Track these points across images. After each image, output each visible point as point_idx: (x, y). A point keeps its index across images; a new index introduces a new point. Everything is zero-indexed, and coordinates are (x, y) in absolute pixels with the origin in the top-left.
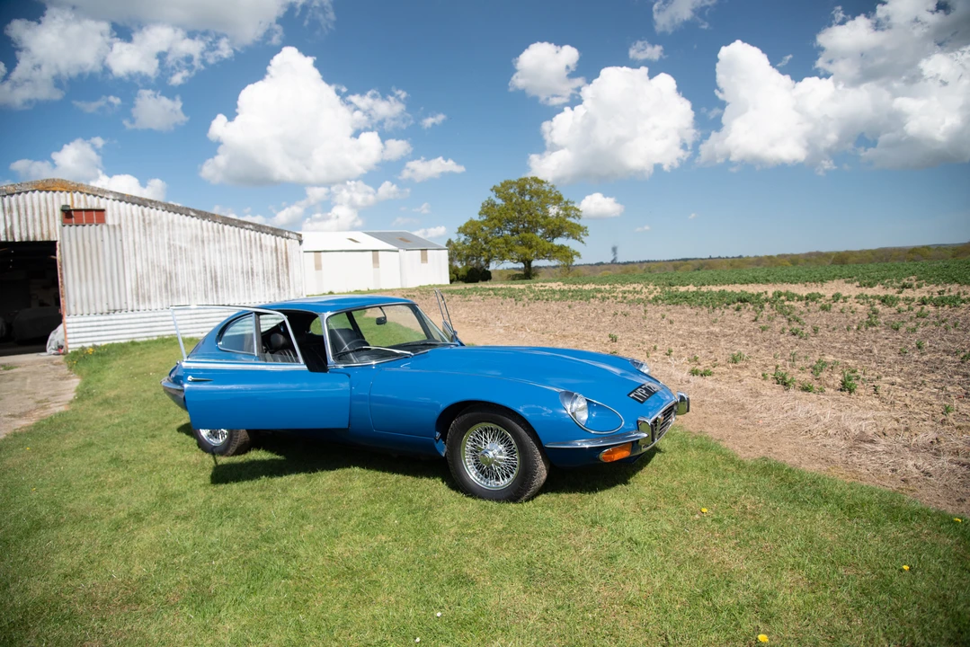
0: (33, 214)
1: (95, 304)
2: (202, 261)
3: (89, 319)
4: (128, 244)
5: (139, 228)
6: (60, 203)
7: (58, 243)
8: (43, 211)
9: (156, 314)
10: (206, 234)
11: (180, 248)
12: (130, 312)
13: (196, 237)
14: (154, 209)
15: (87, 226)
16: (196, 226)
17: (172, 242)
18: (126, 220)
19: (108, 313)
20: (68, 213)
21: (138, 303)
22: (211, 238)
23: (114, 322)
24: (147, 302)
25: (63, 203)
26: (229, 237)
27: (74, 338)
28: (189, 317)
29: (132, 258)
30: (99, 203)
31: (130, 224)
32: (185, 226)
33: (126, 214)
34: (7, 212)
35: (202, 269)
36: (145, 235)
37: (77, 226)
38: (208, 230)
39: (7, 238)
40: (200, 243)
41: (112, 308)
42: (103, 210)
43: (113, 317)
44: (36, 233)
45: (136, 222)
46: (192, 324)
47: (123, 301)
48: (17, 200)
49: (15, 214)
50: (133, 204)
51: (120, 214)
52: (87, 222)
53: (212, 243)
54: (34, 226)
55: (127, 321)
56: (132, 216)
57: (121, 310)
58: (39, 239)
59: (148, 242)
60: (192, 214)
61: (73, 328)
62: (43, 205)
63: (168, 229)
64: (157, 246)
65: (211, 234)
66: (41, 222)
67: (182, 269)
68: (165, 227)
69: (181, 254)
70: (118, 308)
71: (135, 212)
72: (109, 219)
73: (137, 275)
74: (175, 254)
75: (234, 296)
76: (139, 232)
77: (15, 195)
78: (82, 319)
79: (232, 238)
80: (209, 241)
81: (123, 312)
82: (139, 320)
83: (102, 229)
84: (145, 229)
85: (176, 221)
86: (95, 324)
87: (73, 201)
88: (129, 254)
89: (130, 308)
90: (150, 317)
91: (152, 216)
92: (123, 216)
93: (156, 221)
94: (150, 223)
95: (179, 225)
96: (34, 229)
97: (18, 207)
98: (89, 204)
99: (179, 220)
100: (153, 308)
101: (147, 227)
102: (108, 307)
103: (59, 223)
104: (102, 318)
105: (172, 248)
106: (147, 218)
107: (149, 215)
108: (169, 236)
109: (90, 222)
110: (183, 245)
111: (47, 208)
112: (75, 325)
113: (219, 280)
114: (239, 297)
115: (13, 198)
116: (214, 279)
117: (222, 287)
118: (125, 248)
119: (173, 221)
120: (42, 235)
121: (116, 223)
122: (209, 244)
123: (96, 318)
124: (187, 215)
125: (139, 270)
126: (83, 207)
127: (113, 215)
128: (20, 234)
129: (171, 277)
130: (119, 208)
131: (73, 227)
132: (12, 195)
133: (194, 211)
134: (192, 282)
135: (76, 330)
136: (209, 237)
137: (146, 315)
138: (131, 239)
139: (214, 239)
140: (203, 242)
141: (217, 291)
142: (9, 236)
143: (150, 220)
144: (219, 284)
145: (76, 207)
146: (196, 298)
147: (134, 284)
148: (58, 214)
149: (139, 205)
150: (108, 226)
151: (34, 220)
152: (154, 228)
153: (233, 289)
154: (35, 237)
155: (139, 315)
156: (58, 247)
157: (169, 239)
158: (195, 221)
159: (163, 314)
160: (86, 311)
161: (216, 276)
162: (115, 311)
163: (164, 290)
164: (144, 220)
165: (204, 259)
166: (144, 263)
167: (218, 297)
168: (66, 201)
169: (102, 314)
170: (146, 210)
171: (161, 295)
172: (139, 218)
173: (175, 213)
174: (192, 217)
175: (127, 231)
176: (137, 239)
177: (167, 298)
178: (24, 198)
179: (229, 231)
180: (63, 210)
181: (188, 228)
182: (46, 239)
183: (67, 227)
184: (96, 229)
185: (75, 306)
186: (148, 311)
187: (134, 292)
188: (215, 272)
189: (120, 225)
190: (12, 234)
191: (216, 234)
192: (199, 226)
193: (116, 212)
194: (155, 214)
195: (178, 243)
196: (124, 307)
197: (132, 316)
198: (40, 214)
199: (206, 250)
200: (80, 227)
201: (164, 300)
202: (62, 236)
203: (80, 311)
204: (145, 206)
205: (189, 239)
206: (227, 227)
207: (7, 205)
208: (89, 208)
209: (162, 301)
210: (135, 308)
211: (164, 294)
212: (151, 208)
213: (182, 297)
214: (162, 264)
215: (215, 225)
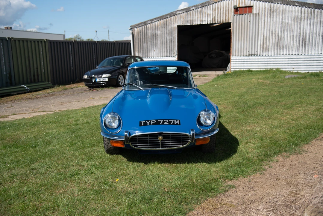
0: (223, 11)
1: (243, 52)
2: (298, 30)
3: (240, 58)
4: (262, 22)
5: (268, 14)
6: (234, 5)
7: (232, 23)
8: (227, 9)
9: (271, 58)
10: (303, 15)
11: (288, 24)
12: (258, 56)
13: (298, 17)
14: (276, 4)
15: (244, 15)
16: (298, 11)
17: (283, 21)
18: (262, 10)
19: (249, 56)
20: (237, 9)
21: (263, 52)
22: (306, 17)
23: (251, 60)
24: (267, 52)
25: (235, 5)
26: (317, 15)
27: (234, 66)
28: (287, 60)
29: (263, 29)
30: (250, 3)
31: (263, 13)
32: (292, 11)
33: (262, 8)
34: (214, 11)
35: (298, 34)
36: (270, 18)
37: (240, 15)
38: (305, 13)
39: (213, 22)
40: (299, 20)
41: (250, 54)
42: (252, 7)
43: (251, 58)
44: (224, 20)
45: (266, 11)
46: (288, 63)
47: (256, 50)
48: (218, 5)
49: (217, 11)
50: (266, 2)
51: (259, 8)
52: (244, 13)
53: (306, 20)
54: (223, 16)
55: (257, 60)
56: (265, 8)
57: (254, 55)
58: (224, 22)
59: (271, 21)
60: (296, 4)
61: (234, 62)
62: (227, 6)
63: (282, 14)
64: (276, 23)
65: (306, 15)
66: (226, 14)
67: (287, 35)
68: (281, 13)
69: (288, 27)
70: (253, 54)
71: (266, 6)
72: (254, 11)
73: (264, 38)
74: (285, 27)
75: (315, 50)
76: (267, 16)
77: (217, 3)
78: (238, 58)
79: (319, 16)
80: (304, 19)
81: (255, 56)
82: (262, 60)
83: (250, 16)
84: (270, 15)
85: (287, 9)
86: (243, 60)
87: (239, 3)
88: (261, 28)
89: (259, 54)
90: (267, 59)
91: (275, 8)
92: (261, 9)
93: (276, 10)
94: (273, 11)
95: (289, 11)
96: (223, 18)
97: (218, 8)
98: (246, 4)
99: (289, 7)
100: (270, 54)
101: (272, 13)
102: (249, 53)
103: (233, 14)
104: (246, 58)
105: (283, 24)
106: (272, 9)
107: (273, 7)
108: (283, 17)
109: (245, 13)
110: (290, 22)
111: (229, 7)
112: (235, 60)
113: (307, 40)
114: (318, 50)
115: (216, 4)
116: (304, 40)
117: (309, 45)
118: (260, 25)
119: (285, 9)
120: (226, 20)
121: (257, 13)
122: (304, 20)
123: (243, 58)
124: (293, 6)
125: (265, 35)
126: (243, 6)
127: (256, 9)
128: (218, 20)
129: (281, 39)
130: (259, 5)
131: (238, 15)
132: (216, 3)
133: (298, 2)
134: (292, 42)
135: (235, 63)
136: (304, 17)
137: (265, 58)
138: (263, 20)
139: (308, 18)
140: (301, 19)
141: (305, 47)
142: (214, 21)
143: (274, 9)
144: (307, 43)
145: (241, 6)
146: (292, 50)
147: (262, 42)
148: (233, 9)
149: (269, 2)
150: (253, 14)
151: (223, 13)
152: (275, 13)
153: (315, 45)
154: (223, 21)
155: (262, 58)
156: (231, 25)
157: (282, 19)
158: (298, 8)
159: (274, 58)
160: (240, 55)
161: (306, 39)
162: (252, 55)
163: (276, 46)
164: (270, 10)
165: (300, 29)
166: (268, 32)
167: (305, 50)
168: (237, 3)
169: (246, 56)
170: (272, 4)
171: (274, 48)
172: (268, 9)
173: (287, 5)
174: (296, 6)
175: (262, 16)
176: (266, 20)
177: (277, 50)
178: (220, 4)
179: (318, 12)
180: (235, 8)
181: (293, 12)
182: (227, 22)
183: (236, 16)
184: (248, 16)
185: (235, 52)
186: (267, 56)
187: (262, 47)
188: (306, 36)
189: (259, 14)
190: (215, 20)
191: (309, 15)
192: (300, 11)
193: (258, 7)
194: (277, 6)
195: (287, 21)
196: (256, 53)
197: (259, 58)
198: (226, 10)
199: (302, 24)
200: (241, 15)
201: (276, 51)
202: (233, 20)
203: (237, 54)
204: (272, 3)
205: (293, 19)
206: (316, 10)
207: (214, 8)
208: (246, 6)
209: (274, 51)
210: (261, 54)
211: (276, 48)
212: (275, 3)
213: (285, 50)
214: (277, 32)
215: (310, 9)
